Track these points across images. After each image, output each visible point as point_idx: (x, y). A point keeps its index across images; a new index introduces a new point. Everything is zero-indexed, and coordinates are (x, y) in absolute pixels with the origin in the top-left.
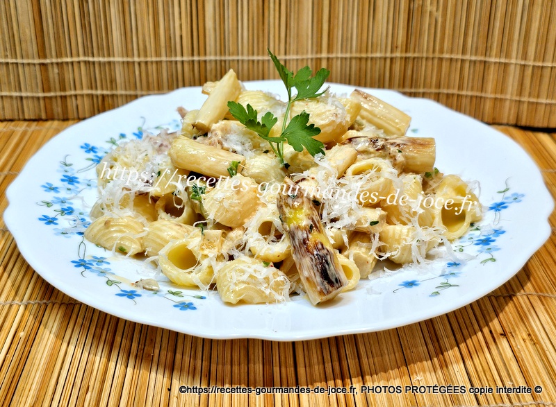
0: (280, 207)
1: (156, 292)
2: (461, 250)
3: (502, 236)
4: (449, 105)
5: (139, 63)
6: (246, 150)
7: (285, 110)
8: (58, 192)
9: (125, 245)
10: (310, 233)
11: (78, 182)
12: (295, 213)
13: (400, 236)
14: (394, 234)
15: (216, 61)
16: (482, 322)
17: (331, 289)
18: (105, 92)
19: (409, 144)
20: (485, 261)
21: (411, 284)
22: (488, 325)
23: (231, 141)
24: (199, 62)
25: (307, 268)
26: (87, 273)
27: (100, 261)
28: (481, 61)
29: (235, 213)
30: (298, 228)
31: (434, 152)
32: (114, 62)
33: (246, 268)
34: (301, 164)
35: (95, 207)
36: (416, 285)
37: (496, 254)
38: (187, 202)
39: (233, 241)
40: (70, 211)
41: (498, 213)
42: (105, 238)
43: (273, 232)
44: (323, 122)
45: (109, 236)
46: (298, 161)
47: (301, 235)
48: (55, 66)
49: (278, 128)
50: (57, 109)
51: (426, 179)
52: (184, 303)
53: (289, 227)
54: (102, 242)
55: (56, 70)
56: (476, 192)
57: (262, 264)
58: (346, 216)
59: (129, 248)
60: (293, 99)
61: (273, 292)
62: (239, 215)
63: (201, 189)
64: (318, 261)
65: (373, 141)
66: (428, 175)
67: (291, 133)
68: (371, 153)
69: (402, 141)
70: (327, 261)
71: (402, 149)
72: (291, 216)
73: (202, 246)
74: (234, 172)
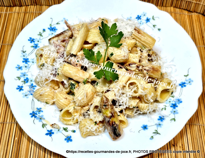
2: (165, 109)
3: (180, 104)
8: (22, 69)
9: (48, 101)
10: (111, 118)
11: (29, 62)
12: (106, 112)
17: (117, 137)
19: (151, 70)
21: (145, 127)
30: (107, 117)
33: (88, 127)
36: (147, 129)
37: (176, 116)
42: (41, 99)
44: (119, 59)
47: (107, 119)
52: (68, 137)
57: (94, 124)
61: (98, 134)
62: (87, 103)
63: (73, 85)
64: (113, 129)
68: (136, 72)
69: (149, 68)
70: (116, 129)
71: (148, 72)
72: (104, 112)
73: (74, 112)
74: (85, 83)
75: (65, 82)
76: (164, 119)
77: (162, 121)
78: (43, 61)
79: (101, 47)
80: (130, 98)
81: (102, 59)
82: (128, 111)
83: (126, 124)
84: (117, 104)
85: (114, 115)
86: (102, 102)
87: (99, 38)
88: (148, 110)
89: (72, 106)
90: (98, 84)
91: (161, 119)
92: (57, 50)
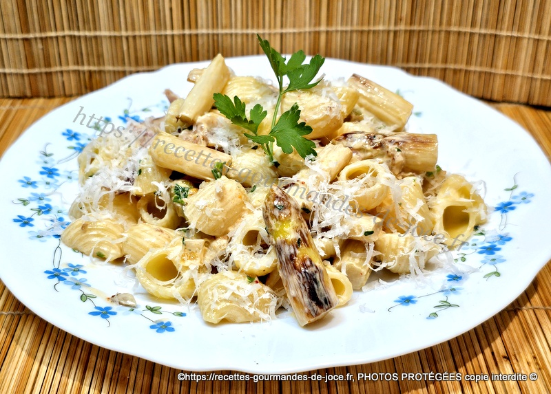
0: (266, 218)
1: (133, 308)
2: (464, 260)
3: (508, 243)
4: (455, 85)
5: (127, 38)
6: (233, 146)
7: (275, 101)
8: (36, 187)
9: (103, 250)
10: (298, 247)
11: (58, 175)
12: (282, 226)
13: (397, 245)
14: (390, 243)
15: (208, 35)
16: (484, 342)
17: (319, 310)
18: (93, 68)
19: (409, 141)
20: (489, 275)
21: (407, 300)
22: (489, 345)
23: (217, 136)
24: (190, 36)
25: (294, 285)
26: (61, 285)
27: (76, 269)
28: (491, 35)
29: (219, 222)
31: (436, 151)
32: (101, 37)
33: (228, 286)
34: (292, 165)
35: (74, 205)
36: (413, 302)
37: (501, 267)
38: (170, 204)
39: (217, 252)
40: (47, 209)
41: (504, 214)
42: (82, 243)
43: (259, 242)
44: (316, 117)
45: (87, 241)
46: (288, 160)
47: (288, 250)
48: (39, 41)
49: (268, 122)
50: (43, 86)
51: (427, 178)
52: (162, 323)
53: (276, 240)
54: (79, 246)
55: (40, 46)
56: (481, 194)
57: (247, 279)
58: (338, 225)
59: (108, 253)
60: (284, 89)
61: (258, 311)
62: (223, 224)
63: (183, 190)
64: (305, 280)
65: (371, 138)
66: (429, 174)
67: (281, 131)
69: (402, 138)
70: (315, 280)
71: (401, 147)
72: (278, 229)
73: (183, 256)
74: (218, 173)
75: (160, 186)
76: (462, 277)
77: (458, 281)
82: (350, 255)
83: (345, 292)
91: (455, 278)
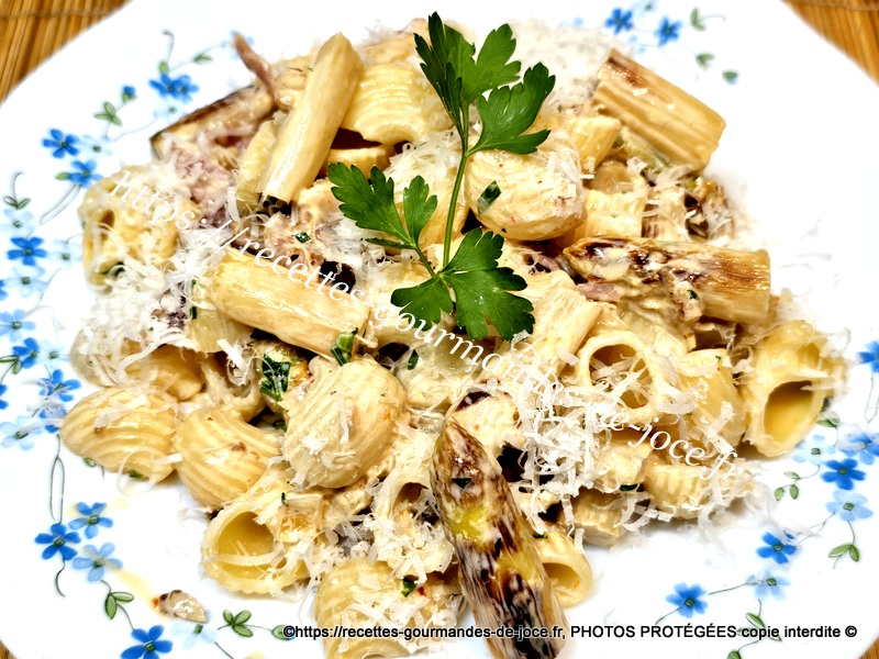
2: (795, 493)
8: (3, 295)
9: (140, 468)
10: (496, 556)
11: (42, 254)
12: (467, 517)
13: (678, 489)
14: (666, 485)
19: (715, 273)
20: (839, 553)
21: (690, 601)
27: (93, 516)
29: (347, 472)
30: (472, 547)
37: (862, 533)
39: (346, 514)
40: (30, 354)
44: (532, 217)
45: (106, 451)
47: (477, 562)
53: (454, 536)
54: (96, 456)
57: (402, 589)
59: (149, 470)
62: (356, 471)
63: (279, 369)
64: (510, 617)
65: (639, 258)
68: (632, 287)
69: (702, 263)
70: (527, 616)
71: (698, 287)
72: (458, 521)
73: (284, 521)
74: (345, 355)
75: (235, 354)
76: (792, 550)
77: (782, 560)
78: (115, 249)
79: (429, 156)
80: (603, 433)
81: (436, 223)
82: (591, 508)
83: (581, 587)
84: (529, 471)
85: (517, 534)
86: (441, 460)
87: (418, 110)
88: (705, 501)
89: (273, 487)
90: (420, 363)
91: (778, 548)
92: (192, 188)
